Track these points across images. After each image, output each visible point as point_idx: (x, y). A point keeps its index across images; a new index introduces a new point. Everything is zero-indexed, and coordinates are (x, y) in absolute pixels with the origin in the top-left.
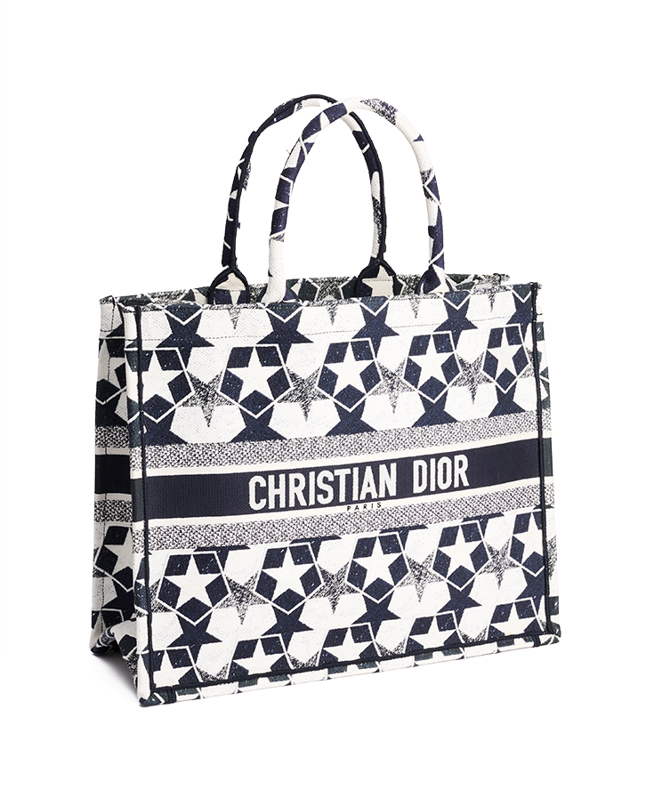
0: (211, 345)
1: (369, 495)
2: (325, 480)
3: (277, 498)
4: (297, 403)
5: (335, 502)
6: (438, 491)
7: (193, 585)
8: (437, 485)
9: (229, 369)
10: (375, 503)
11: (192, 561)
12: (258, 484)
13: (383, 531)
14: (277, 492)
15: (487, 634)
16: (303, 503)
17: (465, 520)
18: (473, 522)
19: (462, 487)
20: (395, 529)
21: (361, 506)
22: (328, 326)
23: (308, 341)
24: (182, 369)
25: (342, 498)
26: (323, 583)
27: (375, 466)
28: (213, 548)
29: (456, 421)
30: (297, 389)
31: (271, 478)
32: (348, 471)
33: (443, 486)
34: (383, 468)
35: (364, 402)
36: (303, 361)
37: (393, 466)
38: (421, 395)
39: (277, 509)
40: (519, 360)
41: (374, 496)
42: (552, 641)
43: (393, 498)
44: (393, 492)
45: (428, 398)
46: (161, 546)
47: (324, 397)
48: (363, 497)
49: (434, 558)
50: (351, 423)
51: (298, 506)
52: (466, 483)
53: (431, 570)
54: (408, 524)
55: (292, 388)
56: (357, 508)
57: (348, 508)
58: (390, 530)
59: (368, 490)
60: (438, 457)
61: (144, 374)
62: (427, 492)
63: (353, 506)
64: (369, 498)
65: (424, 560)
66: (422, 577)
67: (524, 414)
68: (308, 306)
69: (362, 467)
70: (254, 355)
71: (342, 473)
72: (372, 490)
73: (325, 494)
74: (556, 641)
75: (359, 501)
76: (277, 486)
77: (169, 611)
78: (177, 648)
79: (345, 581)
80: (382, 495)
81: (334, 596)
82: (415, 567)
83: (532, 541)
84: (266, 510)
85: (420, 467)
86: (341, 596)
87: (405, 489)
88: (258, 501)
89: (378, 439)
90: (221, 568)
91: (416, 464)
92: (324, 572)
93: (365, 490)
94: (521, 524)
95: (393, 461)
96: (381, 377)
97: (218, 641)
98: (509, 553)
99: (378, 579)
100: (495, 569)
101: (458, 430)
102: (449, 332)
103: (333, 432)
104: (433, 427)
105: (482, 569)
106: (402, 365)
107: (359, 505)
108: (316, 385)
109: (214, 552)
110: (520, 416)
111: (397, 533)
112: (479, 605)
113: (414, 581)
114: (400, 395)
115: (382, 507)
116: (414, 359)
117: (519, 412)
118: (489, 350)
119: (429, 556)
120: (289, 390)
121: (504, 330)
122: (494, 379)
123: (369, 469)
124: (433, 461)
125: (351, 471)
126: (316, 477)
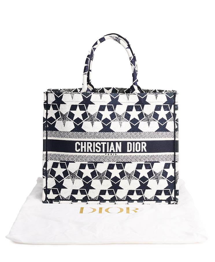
0: (65, 104)
1: (112, 151)
4: (90, 122)
6: (136, 152)
7: (59, 171)
9: (71, 111)
10: (114, 154)
11: (59, 164)
13: (117, 162)
14: (83, 147)
15: (153, 198)
17: (145, 162)
18: (148, 163)
19: (144, 152)
22: (100, 100)
23: (94, 104)
24: (58, 110)
26: (98, 176)
27: (114, 143)
28: (65, 161)
29: (142, 132)
30: (90, 118)
32: (106, 143)
34: (117, 143)
35: (111, 123)
36: (92, 110)
38: (130, 123)
39: (83, 152)
40: (169, 116)
41: (114, 151)
43: (120, 153)
44: (120, 151)
45: (132, 124)
46: (51, 159)
47: (98, 121)
48: (110, 151)
49: (134, 172)
50: (107, 129)
52: (146, 151)
53: (133, 176)
54: (125, 161)
55: (89, 117)
56: (108, 154)
57: (106, 154)
58: (119, 162)
59: (112, 149)
61: (48, 111)
62: (132, 152)
65: (131, 172)
66: (130, 178)
68: (94, 94)
69: (110, 142)
70: (78, 107)
71: (104, 144)
74: (176, 204)
77: (53, 178)
78: (54, 189)
79: (105, 176)
81: (101, 180)
82: (128, 174)
83: (170, 172)
84: (80, 152)
85: (130, 144)
86: (104, 180)
88: (78, 149)
89: (115, 134)
90: (67, 167)
92: (98, 172)
94: (167, 166)
95: (120, 141)
96: (116, 116)
97: (66, 188)
98: (162, 174)
99: (115, 176)
100: (156, 179)
101: (143, 134)
102: (140, 105)
103: (101, 131)
104: (134, 133)
105: (151, 178)
106: (124, 114)
107: (109, 154)
108: (96, 117)
109: (65, 163)
110: (168, 133)
111: (122, 163)
112: (151, 189)
113: (127, 178)
114: (123, 122)
115: (117, 155)
116: (128, 112)
117: (168, 132)
118: (155, 111)
119: (133, 172)
120: (88, 118)
121: (162, 106)
122: (157, 120)
123: (112, 143)
124: (134, 143)
125: (107, 143)
126: (95, 144)
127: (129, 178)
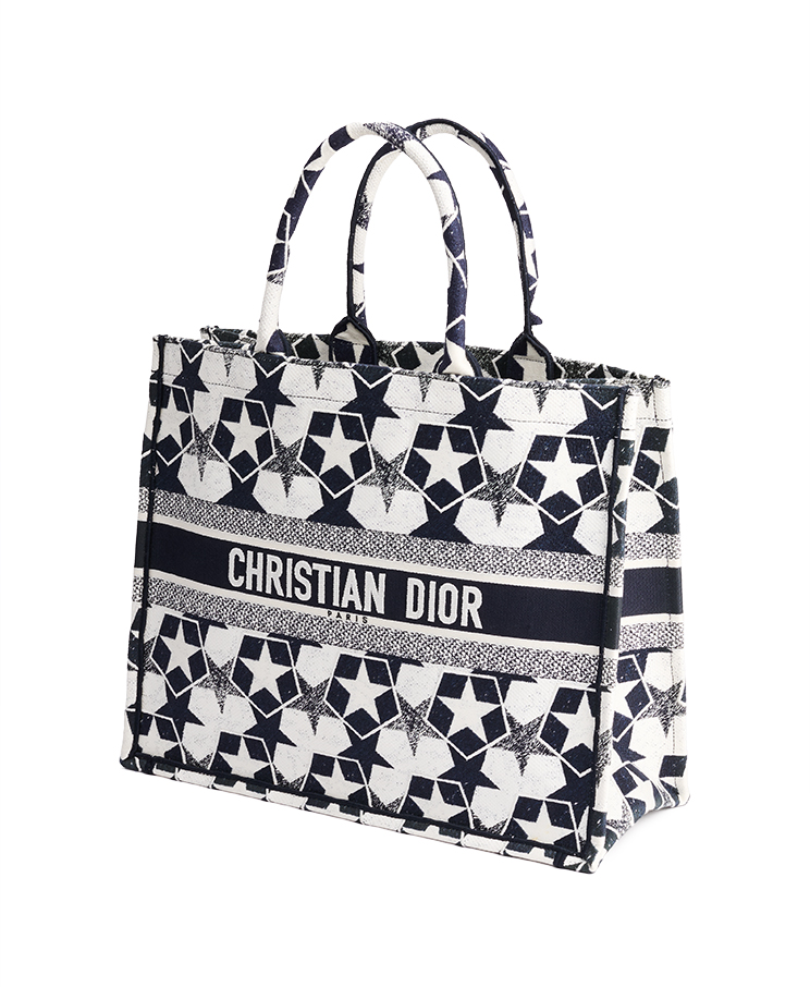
0: (207, 390)
1: (351, 603)
2: (303, 572)
3: (255, 577)
4: (278, 475)
5: (313, 602)
6: (438, 623)
7: (180, 652)
8: (437, 616)
9: (222, 421)
10: (360, 617)
11: (181, 626)
12: (237, 557)
13: (369, 654)
14: (255, 571)
15: (505, 828)
16: (280, 593)
17: (475, 672)
18: (488, 677)
19: (471, 628)
20: (384, 656)
21: (343, 614)
22: (313, 391)
23: (291, 404)
24: (188, 412)
25: (322, 600)
26: (300, 694)
27: (361, 571)
28: (197, 617)
29: (468, 542)
30: (278, 458)
31: (250, 553)
33: (445, 620)
34: (369, 575)
35: (351, 490)
36: (287, 427)
37: (382, 577)
38: (425, 499)
39: (254, 592)
40: (589, 485)
41: (358, 607)
42: (580, 867)
43: (381, 616)
44: (381, 609)
45: (433, 504)
46: (160, 601)
47: (309, 474)
48: (345, 604)
49: (430, 707)
50: (334, 513)
51: (274, 595)
52: (478, 625)
53: (425, 719)
54: (399, 654)
55: (274, 455)
56: (339, 616)
57: (330, 614)
58: (378, 655)
59: (352, 598)
60: (440, 581)
61: (162, 410)
62: (423, 621)
63: (335, 613)
64: (351, 608)
65: (418, 704)
66: (415, 725)
67: (588, 557)
68: (294, 362)
69: (345, 567)
70: (245, 411)
71: (323, 569)
72: (356, 598)
73: (303, 591)
74: (585, 870)
75: (339, 609)
76: (255, 566)
77: (160, 674)
78: (162, 717)
79: (325, 699)
80: (368, 608)
81: (313, 713)
82: (406, 710)
83: (579, 728)
84: (242, 589)
85: (416, 588)
86: (321, 717)
87: (395, 609)
88: (237, 578)
89: (365, 539)
90: (201, 641)
91: (412, 582)
92: (302, 681)
93: (347, 598)
94: (566, 701)
95: (383, 571)
96: (373, 464)
97: (201, 724)
98: (540, 733)
99: (362, 710)
100: (515, 748)
101: (472, 555)
102: (470, 428)
103: (314, 518)
104: (437, 542)
105: (497, 741)
106: (402, 456)
107: (342, 613)
108: (298, 458)
109: (197, 622)
110: (582, 560)
111: (386, 661)
112: (496, 787)
113: (406, 726)
114: (397, 492)
115: (369, 623)
116: (421, 452)
117: (581, 554)
118: (531, 462)
119: (424, 702)
120: (272, 457)
121: (564, 441)
122: (536, 501)
123: (352, 573)
124: (433, 584)
125: (332, 569)
126: (294, 566)
127: (412, 727)
